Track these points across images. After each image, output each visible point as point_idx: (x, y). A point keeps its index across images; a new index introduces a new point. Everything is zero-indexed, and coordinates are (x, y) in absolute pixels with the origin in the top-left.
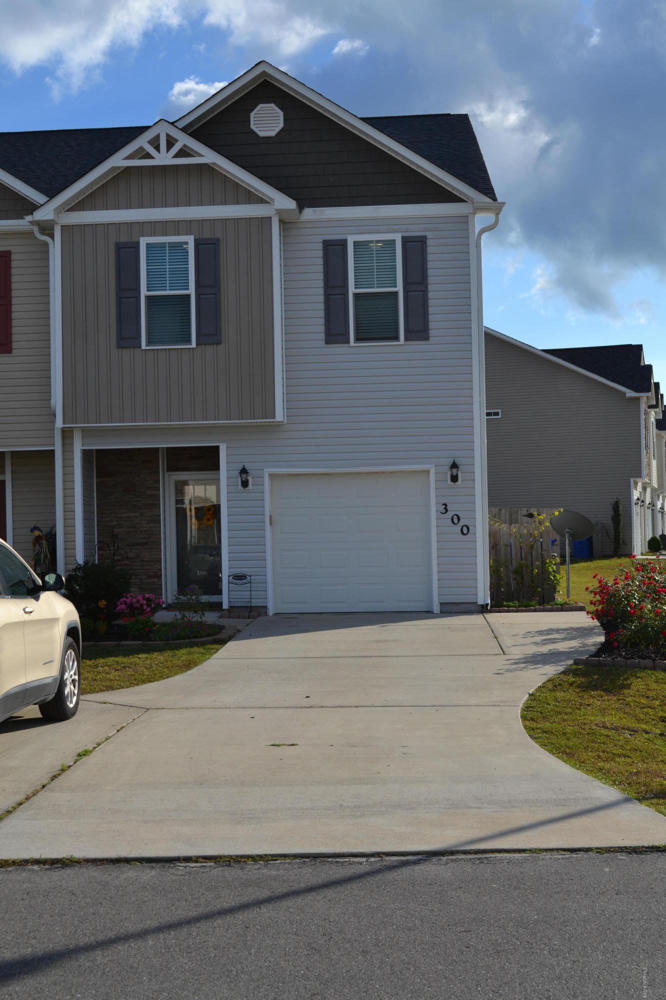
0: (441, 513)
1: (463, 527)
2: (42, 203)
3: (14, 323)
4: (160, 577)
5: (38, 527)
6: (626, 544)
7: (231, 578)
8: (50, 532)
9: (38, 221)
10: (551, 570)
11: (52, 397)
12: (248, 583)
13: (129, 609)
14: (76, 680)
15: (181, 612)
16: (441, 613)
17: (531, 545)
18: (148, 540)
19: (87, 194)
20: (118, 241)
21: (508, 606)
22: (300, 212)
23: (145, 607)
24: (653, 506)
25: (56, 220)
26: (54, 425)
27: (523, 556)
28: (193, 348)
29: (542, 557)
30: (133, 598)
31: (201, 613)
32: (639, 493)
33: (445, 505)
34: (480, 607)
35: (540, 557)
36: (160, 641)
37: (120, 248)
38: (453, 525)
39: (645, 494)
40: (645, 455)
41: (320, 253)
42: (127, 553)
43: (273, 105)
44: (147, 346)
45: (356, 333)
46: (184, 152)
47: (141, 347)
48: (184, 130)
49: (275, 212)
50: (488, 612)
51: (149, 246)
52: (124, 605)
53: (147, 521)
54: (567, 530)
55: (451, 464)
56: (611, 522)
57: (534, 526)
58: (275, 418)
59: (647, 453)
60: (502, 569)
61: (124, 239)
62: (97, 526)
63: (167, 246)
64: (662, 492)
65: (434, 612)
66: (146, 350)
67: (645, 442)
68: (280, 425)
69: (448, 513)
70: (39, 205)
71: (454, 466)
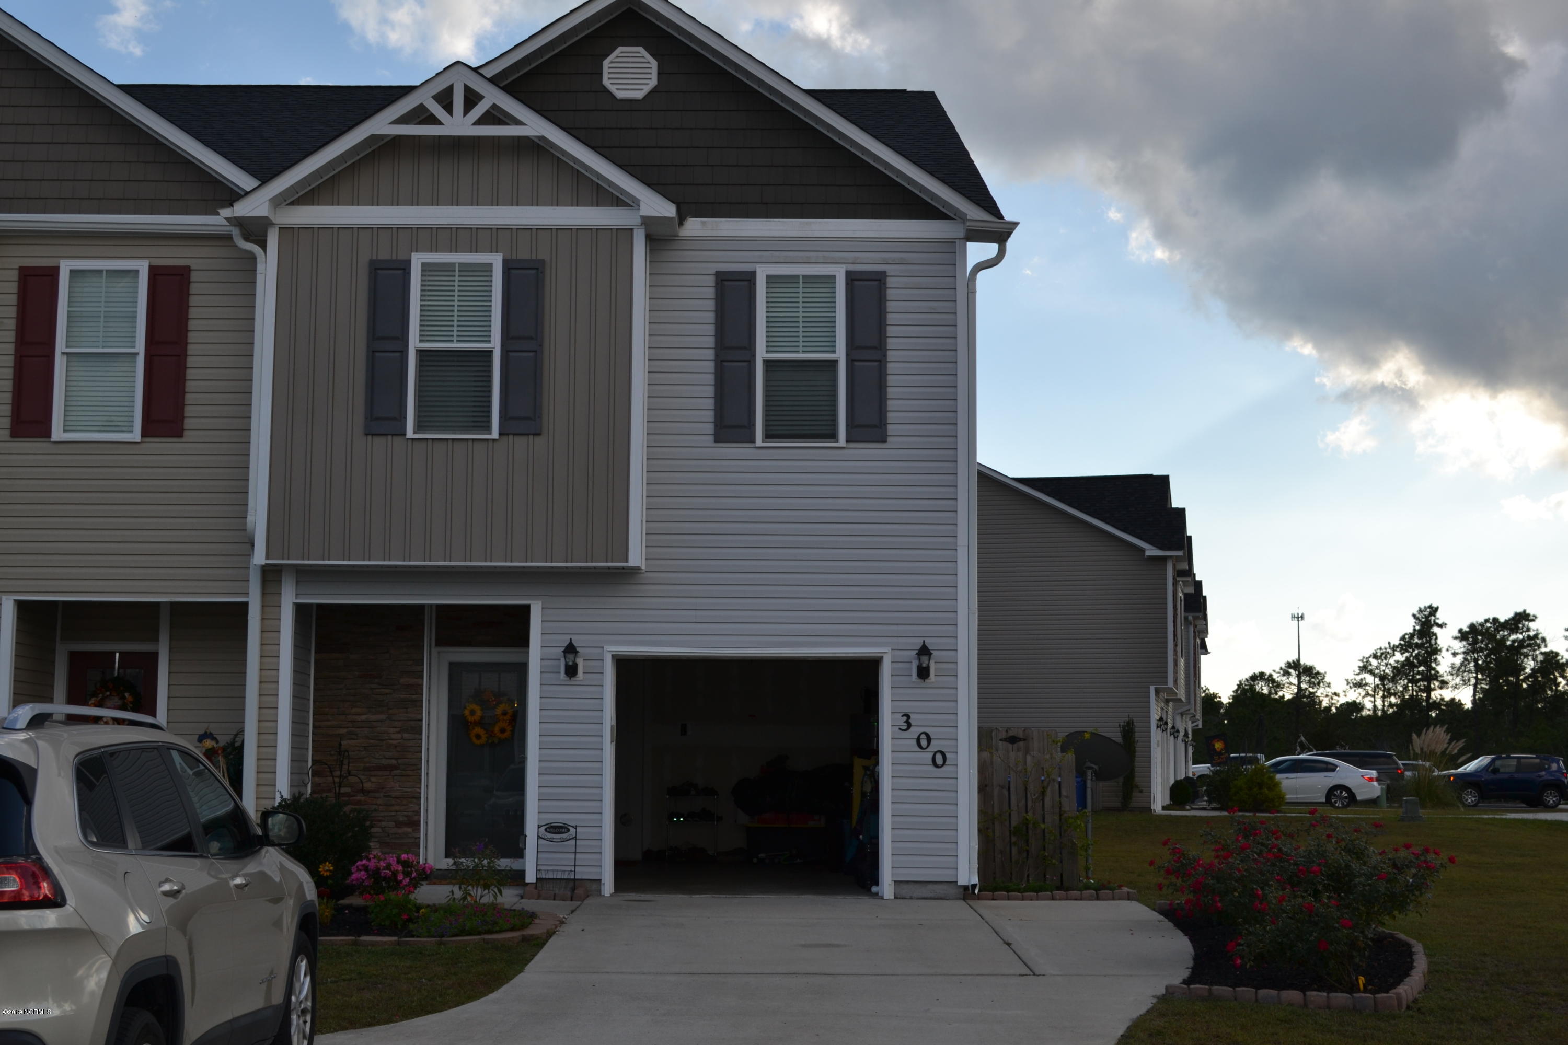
0: (900, 729)
1: (935, 753)
2: (248, 189)
3: (190, 386)
4: (417, 824)
5: (211, 734)
6: (1141, 791)
7: (543, 829)
8: (232, 744)
9: (239, 217)
11: (249, 513)
12: (572, 838)
13: (373, 880)
14: (308, 1010)
15: (463, 886)
16: (895, 897)
17: (1043, 788)
18: (400, 761)
19: (325, 178)
20: (374, 258)
21: (1008, 891)
22: (681, 223)
23: (400, 877)
24: (1177, 731)
25: (272, 218)
26: (250, 561)
27: (1030, 804)
28: (494, 440)
29: (1060, 808)
30: (379, 860)
31: (496, 890)
32: (1161, 709)
33: (908, 716)
34: (962, 890)
35: (1057, 808)
36: (428, 937)
37: (376, 268)
38: (918, 749)
39: (1169, 712)
40: (1172, 649)
41: (710, 292)
42: (362, 782)
43: (641, 49)
44: (415, 433)
45: (767, 426)
46: (494, 116)
47: (404, 434)
48: (494, 81)
49: (639, 221)
50: (974, 899)
51: (427, 268)
52: (363, 873)
53: (398, 730)
54: (1089, 764)
55: (919, 648)
58: (627, 561)
59: (1175, 645)
60: (994, 826)
61: (384, 255)
62: (313, 734)
63: (457, 269)
64: (1188, 710)
65: (885, 898)
66: (413, 439)
68: (636, 571)
69: (912, 729)
70: (242, 193)
71: (924, 651)
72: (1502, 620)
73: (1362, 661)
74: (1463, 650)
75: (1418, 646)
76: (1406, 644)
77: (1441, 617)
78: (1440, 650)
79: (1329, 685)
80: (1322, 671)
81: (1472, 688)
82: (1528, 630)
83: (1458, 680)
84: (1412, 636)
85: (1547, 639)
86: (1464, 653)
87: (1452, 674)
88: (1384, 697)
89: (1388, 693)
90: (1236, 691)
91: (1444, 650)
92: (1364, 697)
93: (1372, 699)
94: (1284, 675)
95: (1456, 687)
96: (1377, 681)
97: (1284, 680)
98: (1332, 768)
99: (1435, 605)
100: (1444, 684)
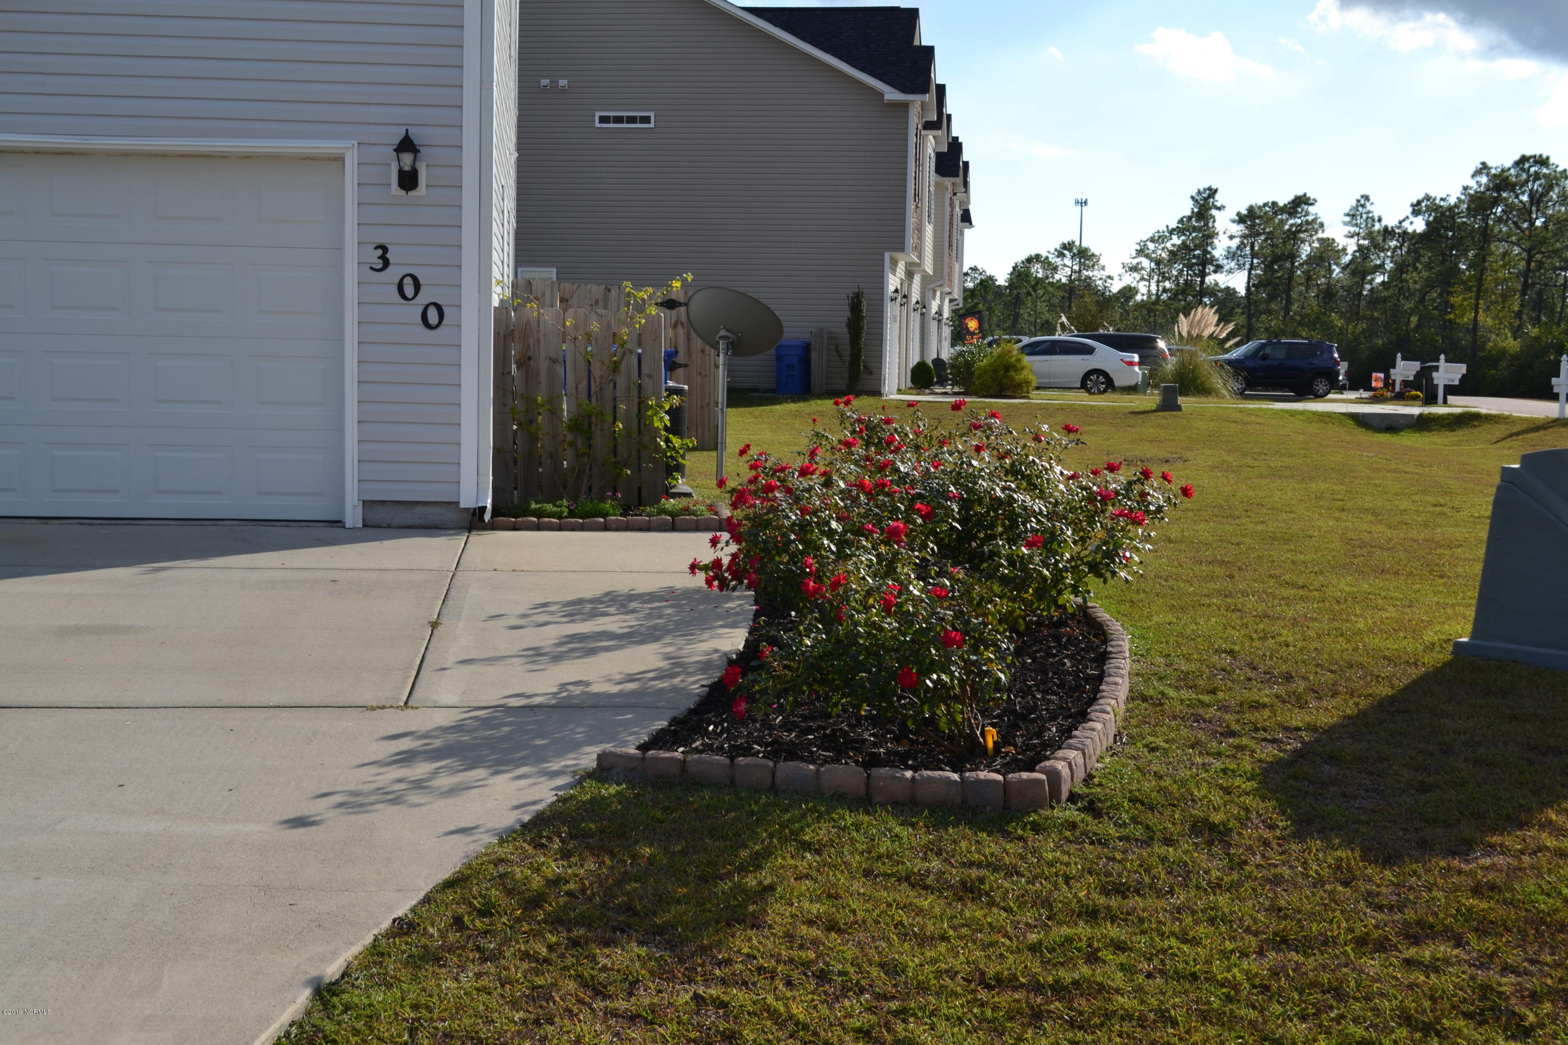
0: (371, 268)
1: (427, 307)
6: (871, 373)
10: (657, 424)
16: (365, 525)
17: (615, 362)
21: (539, 514)
24: (924, 307)
27: (595, 390)
29: (639, 393)
32: (898, 281)
33: (384, 249)
34: (467, 515)
35: (634, 392)
38: (399, 299)
39: (910, 285)
40: (912, 211)
54: (723, 333)
55: (397, 142)
56: (846, 330)
57: (622, 317)
59: (917, 207)
60: (540, 418)
64: (941, 286)
65: (349, 528)
67: (913, 186)
69: (390, 269)
71: (406, 145)
72: (1281, 204)
73: (1139, 244)
74: (1240, 233)
75: (1195, 229)
76: (1183, 228)
77: (1220, 199)
78: (1217, 234)
79: (1103, 268)
80: (1097, 253)
81: (1246, 273)
82: (1307, 214)
83: (1233, 264)
84: (1190, 218)
85: (1325, 225)
86: (1241, 237)
87: (1227, 258)
88: (1158, 282)
89: (1164, 277)
90: (1011, 274)
91: (1221, 233)
92: (1138, 282)
93: (1147, 283)
94: (1058, 257)
95: (1230, 271)
96: (1153, 265)
97: (1059, 261)
98: (1089, 350)
99: (1214, 187)
100: (1218, 268)
